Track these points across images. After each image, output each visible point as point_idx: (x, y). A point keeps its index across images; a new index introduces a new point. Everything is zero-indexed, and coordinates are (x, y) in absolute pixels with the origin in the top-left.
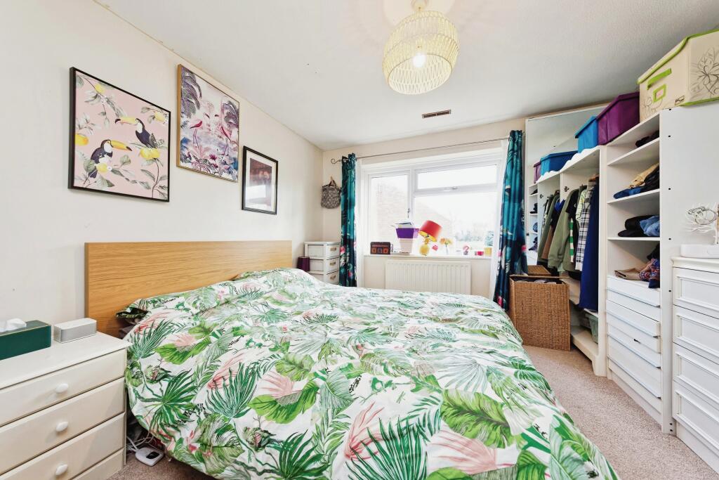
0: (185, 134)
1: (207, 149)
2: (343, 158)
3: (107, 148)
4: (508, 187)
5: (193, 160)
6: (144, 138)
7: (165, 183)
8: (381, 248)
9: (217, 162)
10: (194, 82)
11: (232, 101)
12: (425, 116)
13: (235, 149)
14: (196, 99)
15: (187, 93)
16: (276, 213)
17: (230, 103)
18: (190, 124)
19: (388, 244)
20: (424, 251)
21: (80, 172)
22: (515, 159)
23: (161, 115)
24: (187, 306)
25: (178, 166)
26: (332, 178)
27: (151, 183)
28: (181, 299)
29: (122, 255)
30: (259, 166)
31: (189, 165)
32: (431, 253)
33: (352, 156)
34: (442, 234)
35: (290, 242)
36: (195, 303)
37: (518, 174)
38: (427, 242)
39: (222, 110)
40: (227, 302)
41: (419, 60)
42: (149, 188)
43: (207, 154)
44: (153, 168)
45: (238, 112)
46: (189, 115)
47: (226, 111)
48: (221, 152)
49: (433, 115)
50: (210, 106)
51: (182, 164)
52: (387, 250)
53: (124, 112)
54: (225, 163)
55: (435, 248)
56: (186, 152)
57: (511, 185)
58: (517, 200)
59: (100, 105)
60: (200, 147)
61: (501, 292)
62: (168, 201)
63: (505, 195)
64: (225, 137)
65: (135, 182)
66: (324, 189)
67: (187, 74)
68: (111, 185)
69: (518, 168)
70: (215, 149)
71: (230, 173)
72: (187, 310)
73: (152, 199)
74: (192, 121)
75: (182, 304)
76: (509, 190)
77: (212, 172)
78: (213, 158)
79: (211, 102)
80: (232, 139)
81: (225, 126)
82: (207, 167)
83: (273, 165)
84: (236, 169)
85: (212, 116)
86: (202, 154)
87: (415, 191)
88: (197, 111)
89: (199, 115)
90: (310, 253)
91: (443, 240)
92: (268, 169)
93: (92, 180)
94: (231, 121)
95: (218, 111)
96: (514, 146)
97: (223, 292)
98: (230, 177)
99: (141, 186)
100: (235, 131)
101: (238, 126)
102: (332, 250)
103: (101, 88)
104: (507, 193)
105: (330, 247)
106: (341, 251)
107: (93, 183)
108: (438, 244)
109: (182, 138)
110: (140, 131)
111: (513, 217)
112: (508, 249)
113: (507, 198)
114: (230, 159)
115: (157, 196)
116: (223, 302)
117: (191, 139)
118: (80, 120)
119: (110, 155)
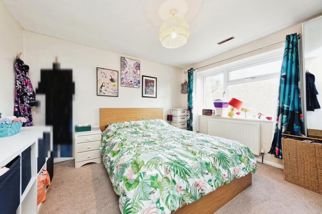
0: (123, 76)
1: (129, 79)
2: (188, 70)
3: (104, 85)
4: (284, 74)
5: (125, 83)
6: (112, 80)
7: (117, 91)
8: (208, 112)
9: (132, 83)
10: (125, 60)
11: (137, 61)
12: (219, 43)
13: (138, 77)
14: (125, 65)
15: (123, 64)
16: (156, 98)
17: (137, 62)
18: (124, 73)
19: (211, 111)
20: (230, 115)
21: (99, 91)
22: (290, 54)
23: (116, 73)
24: (116, 126)
25: (121, 86)
26: (185, 80)
27: (114, 92)
28: (115, 124)
29: (106, 111)
30: (148, 81)
31: (124, 85)
32: (236, 116)
33: (192, 69)
34: (242, 106)
35: (162, 108)
36: (118, 126)
37: (294, 65)
38: (232, 110)
39: (134, 66)
40: (127, 127)
41: (174, 35)
42: (113, 93)
43: (129, 81)
44: (114, 88)
45: (140, 65)
46: (124, 70)
47: (135, 66)
48: (134, 79)
49: (224, 42)
50: (130, 66)
51: (122, 85)
52: (210, 113)
53: (107, 75)
54: (135, 82)
55: (238, 114)
56: (123, 82)
57: (287, 73)
58: (293, 83)
59: (102, 75)
60: (127, 79)
61: (277, 145)
62: (118, 96)
63: (281, 80)
64: (135, 74)
65: (110, 92)
66: (182, 85)
67: (123, 59)
68: (104, 94)
69: (294, 60)
70: (131, 79)
71: (137, 85)
72: (115, 127)
73: (114, 96)
74: (124, 72)
75: (115, 125)
76: (285, 77)
77: (131, 86)
78: (131, 82)
79: (131, 64)
80: (138, 74)
81: (135, 70)
82: (130, 85)
83: (155, 80)
84: (139, 84)
85: (131, 69)
86: (128, 81)
87: (228, 82)
88: (126, 68)
89: (127, 69)
90: (173, 113)
91: (242, 109)
92: (153, 81)
93: (101, 93)
94: (137, 68)
95: (132, 66)
96: (288, 45)
97: (127, 124)
98: (137, 87)
99: (111, 93)
100: (138, 71)
101: (140, 69)
102: (182, 112)
103: (102, 70)
104: (283, 79)
105: (181, 111)
106: (188, 113)
107: (101, 94)
108: (240, 111)
109: (122, 78)
110: (111, 79)
111: (289, 94)
112: (285, 116)
113: (283, 82)
114: (137, 81)
115: (115, 95)
116: (126, 126)
117: (124, 77)
118: (98, 79)
119: (104, 86)
